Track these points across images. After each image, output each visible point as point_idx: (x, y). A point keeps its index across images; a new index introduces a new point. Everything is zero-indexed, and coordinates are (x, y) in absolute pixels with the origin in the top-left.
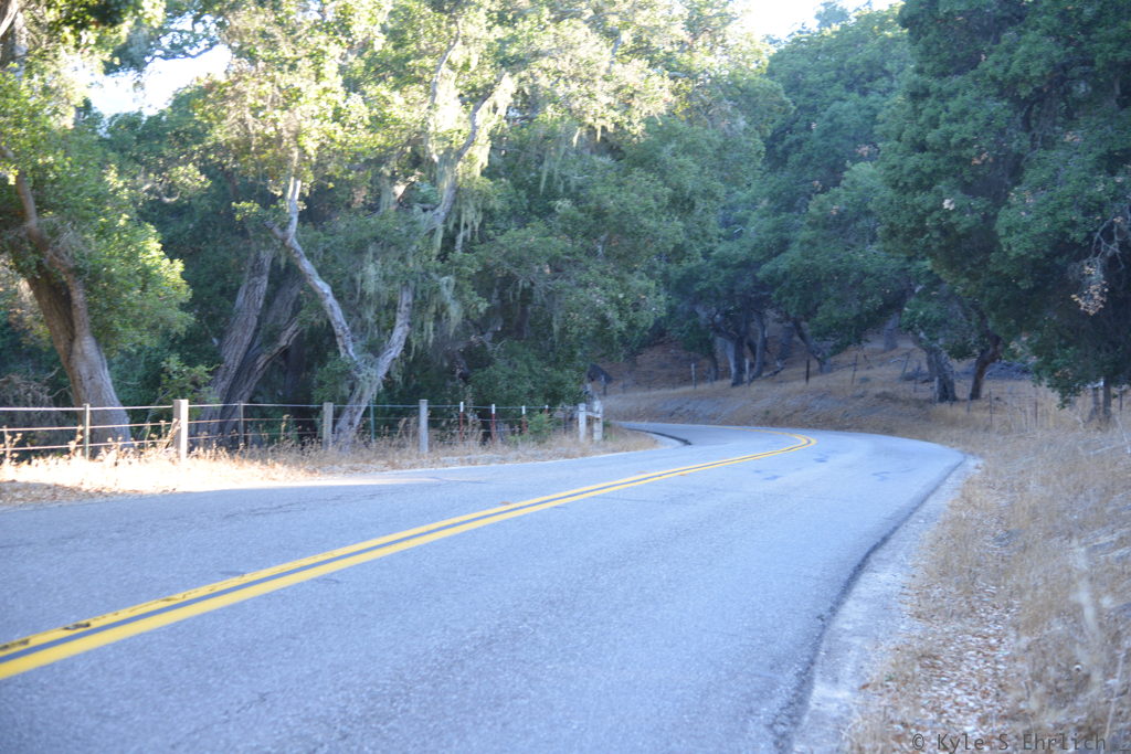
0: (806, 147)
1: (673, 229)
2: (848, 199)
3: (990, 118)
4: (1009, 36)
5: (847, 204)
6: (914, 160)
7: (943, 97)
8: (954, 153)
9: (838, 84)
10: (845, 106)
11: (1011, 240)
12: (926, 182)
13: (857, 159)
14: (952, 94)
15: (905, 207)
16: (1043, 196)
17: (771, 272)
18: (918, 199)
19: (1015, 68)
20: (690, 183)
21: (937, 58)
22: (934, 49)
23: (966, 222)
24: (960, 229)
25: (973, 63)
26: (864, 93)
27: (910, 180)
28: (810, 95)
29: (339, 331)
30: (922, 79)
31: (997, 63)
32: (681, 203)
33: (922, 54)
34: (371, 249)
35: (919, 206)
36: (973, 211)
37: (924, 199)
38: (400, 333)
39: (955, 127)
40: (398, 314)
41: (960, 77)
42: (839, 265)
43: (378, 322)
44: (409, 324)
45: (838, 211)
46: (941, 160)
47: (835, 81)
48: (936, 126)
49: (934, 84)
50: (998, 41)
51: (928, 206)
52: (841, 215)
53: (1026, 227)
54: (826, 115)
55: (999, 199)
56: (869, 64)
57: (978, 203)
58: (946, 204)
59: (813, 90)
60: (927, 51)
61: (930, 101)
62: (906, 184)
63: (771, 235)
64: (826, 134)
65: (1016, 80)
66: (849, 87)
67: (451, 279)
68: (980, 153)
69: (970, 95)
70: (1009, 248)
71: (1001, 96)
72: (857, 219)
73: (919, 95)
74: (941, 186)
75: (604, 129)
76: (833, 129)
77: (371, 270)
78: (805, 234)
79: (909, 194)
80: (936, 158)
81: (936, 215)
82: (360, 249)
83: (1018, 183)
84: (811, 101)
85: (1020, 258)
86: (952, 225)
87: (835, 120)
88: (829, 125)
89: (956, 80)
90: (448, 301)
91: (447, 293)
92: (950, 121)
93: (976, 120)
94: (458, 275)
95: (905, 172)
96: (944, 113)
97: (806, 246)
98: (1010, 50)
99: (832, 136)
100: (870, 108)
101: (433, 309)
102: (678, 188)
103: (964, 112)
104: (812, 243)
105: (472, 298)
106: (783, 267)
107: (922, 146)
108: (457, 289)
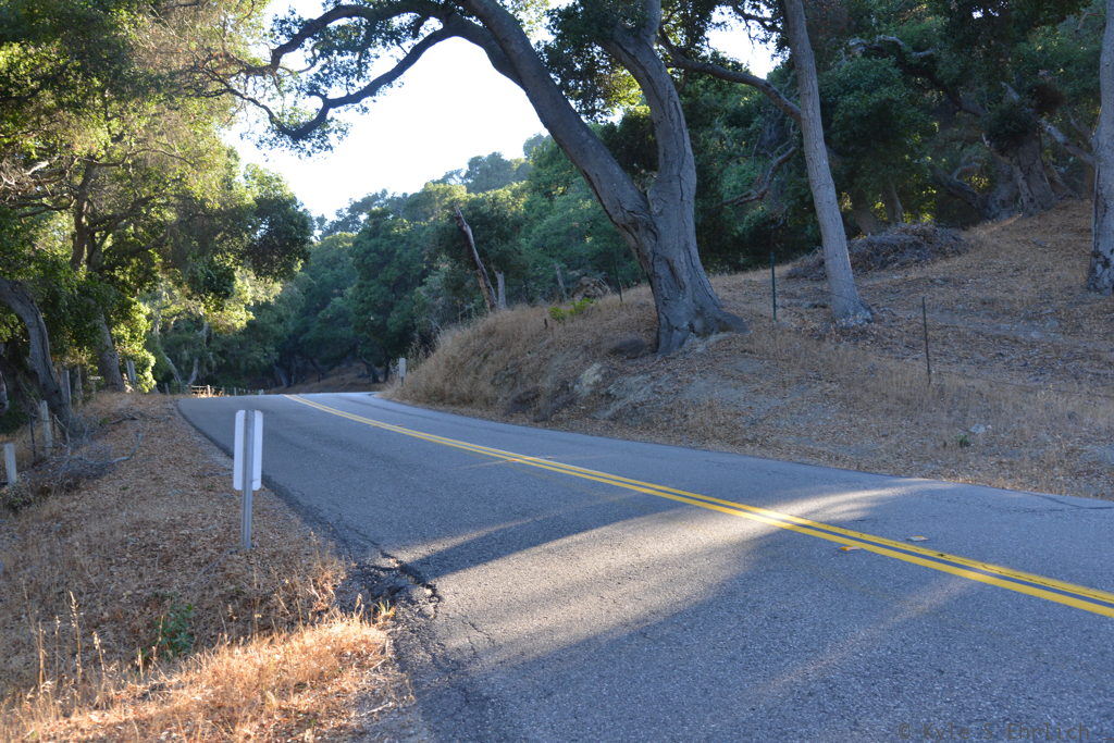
1: (279, 329)
2: (333, 312)
3: (383, 293)
4: (386, 268)
5: (333, 314)
6: (361, 306)
8: (373, 303)
11: (392, 327)
12: (365, 312)
13: (335, 296)
14: (372, 286)
15: (359, 319)
17: (303, 340)
18: (363, 317)
19: (388, 278)
20: (283, 313)
21: (366, 276)
23: (379, 322)
24: (377, 325)
25: (376, 276)
26: (333, 269)
27: (360, 312)
29: (174, 373)
30: (362, 281)
31: (383, 276)
32: (280, 320)
34: (183, 345)
35: (364, 319)
37: (365, 317)
38: (195, 372)
39: (372, 296)
40: (194, 366)
42: (332, 337)
43: (186, 370)
44: (198, 369)
46: (369, 305)
48: (367, 296)
49: (365, 283)
50: (382, 270)
51: (366, 319)
52: (331, 318)
53: (396, 323)
55: (388, 316)
56: (334, 258)
57: (381, 317)
58: (372, 318)
60: (363, 274)
61: (365, 288)
63: (301, 326)
64: (320, 286)
65: (389, 281)
66: (327, 266)
67: (211, 353)
68: (380, 303)
69: (376, 286)
71: (385, 286)
72: (337, 319)
73: (361, 286)
74: (370, 313)
77: (185, 352)
78: (319, 325)
79: (360, 316)
81: (369, 322)
82: (178, 345)
83: (392, 310)
86: (374, 325)
89: (372, 282)
90: (212, 360)
91: (211, 358)
92: (371, 294)
93: (379, 293)
94: (214, 352)
95: (358, 309)
96: (369, 291)
97: (319, 330)
98: (387, 272)
99: (323, 287)
100: (336, 275)
101: (205, 364)
102: (280, 314)
103: (375, 291)
104: (321, 329)
105: (219, 359)
106: (309, 337)
107: (363, 302)
108: (214, 356)
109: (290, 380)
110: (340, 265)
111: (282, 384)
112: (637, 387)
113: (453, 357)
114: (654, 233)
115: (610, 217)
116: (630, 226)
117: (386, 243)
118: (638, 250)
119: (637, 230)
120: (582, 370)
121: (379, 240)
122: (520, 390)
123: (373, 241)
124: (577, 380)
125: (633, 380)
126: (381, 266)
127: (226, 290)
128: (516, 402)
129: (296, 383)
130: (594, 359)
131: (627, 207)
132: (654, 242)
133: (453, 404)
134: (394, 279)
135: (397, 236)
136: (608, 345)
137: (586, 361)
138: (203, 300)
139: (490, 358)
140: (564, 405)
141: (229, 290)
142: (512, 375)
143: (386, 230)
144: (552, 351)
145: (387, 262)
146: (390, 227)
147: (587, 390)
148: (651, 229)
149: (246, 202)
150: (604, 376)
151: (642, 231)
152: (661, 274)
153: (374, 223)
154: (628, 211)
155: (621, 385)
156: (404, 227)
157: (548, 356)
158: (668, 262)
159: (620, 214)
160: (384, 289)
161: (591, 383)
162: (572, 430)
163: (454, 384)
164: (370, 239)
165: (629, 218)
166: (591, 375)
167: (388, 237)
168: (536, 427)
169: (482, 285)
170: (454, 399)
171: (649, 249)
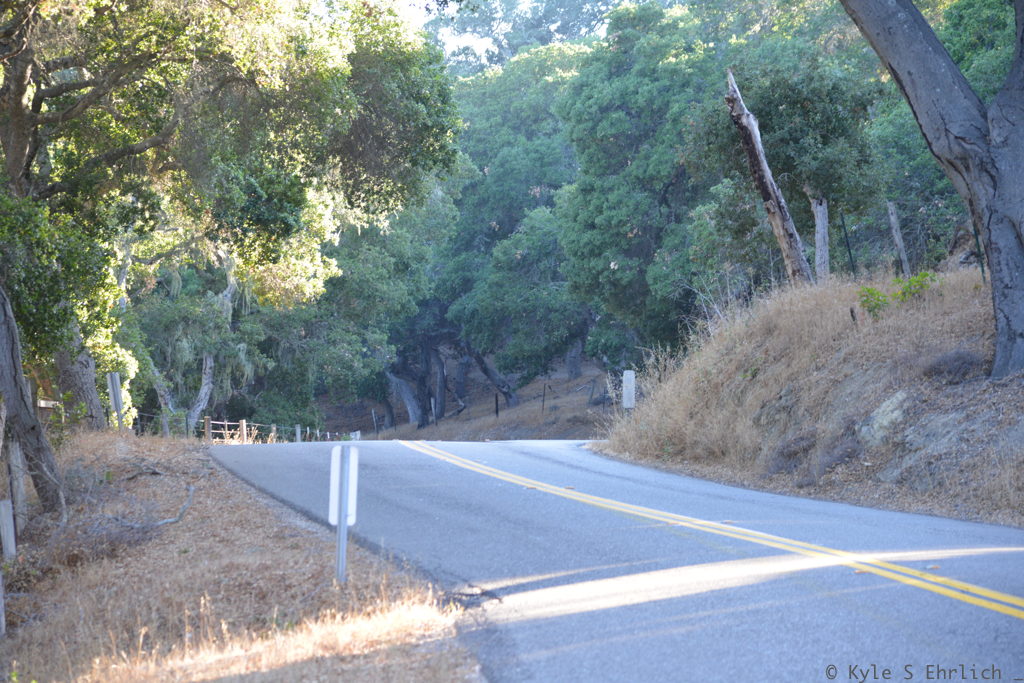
0: (481, 190)
1: (397, 291)
2: (529, 243)
3: (637, 205)
4: (645, 146)
5: (529, 248)
6: (587, 236)
7: (604, 191)
8: (615, 231)
9: (505, 128)
10: (514, 151)
11: (656, 287)
12: (597, 251)
13: (535, 203)
14: (611, 189)
15: (583, 269)
16: (676, 255)
17: (459, 312)
18: (592, 264)
19: (651, 170)
20: (408, 251)
21: (598, 165)
22: (595, 159)
23: (627, 277)
24: (624, 282)
25: (623, 165)
26: (530, 136)
27: (586, 251)
28: (480, 141)
29: (160, 392)
30: (589, 179)
31: (638, 167)
32: (402, 268)
33: (587, 162)
34: (180, 327)
35: (594, 268)
36: (631, 269)
37: (596, 264)
38: (205, 390)
39: (614, 213)
40: (204, 376)
41: (614, 177)
42: (526, 304)
43: (185, 384)
44: (213, 383)
45: (522, 255)
46: (606, 235)
47: (503, 125)
48: (601, 212)
49: (598, 183)
50: (637, 152)
51: (600, 268)
52: (524, 258)
53: (666, 276)
54: (497, 161)
55: (648, 258)
56: (534, 108)
57: (635, 262)
58: (612, 265)
59: (482, 136)
60: (590, 160)
61: (596, 194)
62: (583, 253)
63: (454, 276)
64: (499, 179)
65: (652, 178)
66: (516, 129)
67: (243, 346)
68: (632, 230)
69: (623, 190)
70: (656, 291)
71: (644, 188)
72: (539, 260)
73: (587, 190)
74: (607, 253)
75: (362, 227)
76: (506, 173)
77: (185, 344)
78: (494, 277)
79: (586, 260)
80: (603, 234)
81: (606, 273)
82: (169, 328)
83: (660, 247)
84: (481, 147)
85: (664, 300)
86: (618, 280)
87: (507, 166)
88: (502, 170)
89: (612, 179)
90: (244, 362)
91: (242, 356)
92: (610, 208)
93: (628, 206)
94: (249, 344)
95: (581, 245)
96: (606, 203)
97: (495, 289)
98: (647, 157)
99: (506, 181)
100: (537, 151)
101: (229, 370)
102: (399, 256)
103: (620, 202)
104: (500, 285)
105: (262, 359)
106: (470, 306)
107: (593, 226)
108: (249, 353)
109: (425, 410)
110: (547, 125)
111: (406, 420)
112: (943, 431)
113: (707, 373)
114: (992, 177)
115: (929, 144)
116: (958, 163)
117: (647, 88)
118: (971, 203)
119: (967, 168)
120: (879, 401)
121: (630, 81)
122: (790, 436)
123: (617, 83)
124: (867, 418)
125: (943, 419)
126: (634, 142)
127: (284, 221)
128: (781, 453)
129: (440, 416)
130: (900, 383)
131: (955, 130)
132: (991, 191)
133: (697, 459)
134: (665, 170)
135: (674, 71)
136: (926, 361)
137: (890, 386)
138: (239, 241)
139: (760, 377)
140: (841, 460)
141: (291, 220)
142: (784, 408)
143: (650, 56)
144: (847, 369)
145: (647, 134)
146: (660, 51)
147: (880, 434)
148: (988, 169)
149: (330, 65)
150: (906, 412)
151: (975, 172)
152: (1001, 244)
153: (621, 40)
154: (956, 137)
155: (924, 427)
156: (689, 49)
157: (840, 377)
158: (1014, 225)
159: (943, 141)
160: (640, 196)
161: (885, 423)
162: (842, 500)
163: (701, 424)
164: (610, 77)
165: (957, 149)
166: (888, 412)
167: (652, 74)
168: (798, 495)
169: (779, 231)
170: (699, 451)
171: (984, 203)
